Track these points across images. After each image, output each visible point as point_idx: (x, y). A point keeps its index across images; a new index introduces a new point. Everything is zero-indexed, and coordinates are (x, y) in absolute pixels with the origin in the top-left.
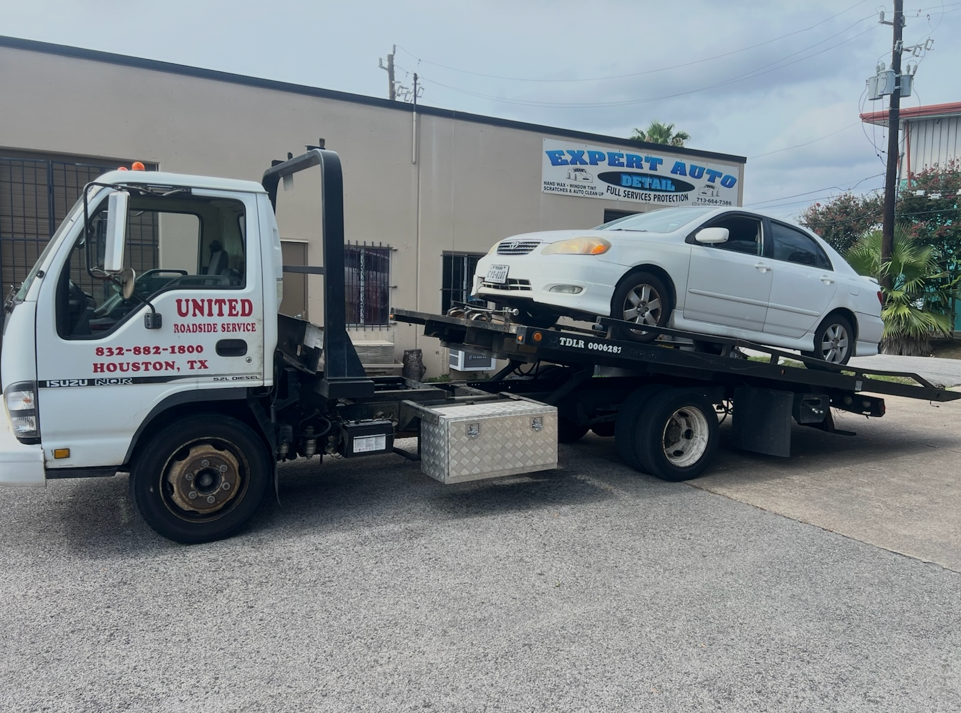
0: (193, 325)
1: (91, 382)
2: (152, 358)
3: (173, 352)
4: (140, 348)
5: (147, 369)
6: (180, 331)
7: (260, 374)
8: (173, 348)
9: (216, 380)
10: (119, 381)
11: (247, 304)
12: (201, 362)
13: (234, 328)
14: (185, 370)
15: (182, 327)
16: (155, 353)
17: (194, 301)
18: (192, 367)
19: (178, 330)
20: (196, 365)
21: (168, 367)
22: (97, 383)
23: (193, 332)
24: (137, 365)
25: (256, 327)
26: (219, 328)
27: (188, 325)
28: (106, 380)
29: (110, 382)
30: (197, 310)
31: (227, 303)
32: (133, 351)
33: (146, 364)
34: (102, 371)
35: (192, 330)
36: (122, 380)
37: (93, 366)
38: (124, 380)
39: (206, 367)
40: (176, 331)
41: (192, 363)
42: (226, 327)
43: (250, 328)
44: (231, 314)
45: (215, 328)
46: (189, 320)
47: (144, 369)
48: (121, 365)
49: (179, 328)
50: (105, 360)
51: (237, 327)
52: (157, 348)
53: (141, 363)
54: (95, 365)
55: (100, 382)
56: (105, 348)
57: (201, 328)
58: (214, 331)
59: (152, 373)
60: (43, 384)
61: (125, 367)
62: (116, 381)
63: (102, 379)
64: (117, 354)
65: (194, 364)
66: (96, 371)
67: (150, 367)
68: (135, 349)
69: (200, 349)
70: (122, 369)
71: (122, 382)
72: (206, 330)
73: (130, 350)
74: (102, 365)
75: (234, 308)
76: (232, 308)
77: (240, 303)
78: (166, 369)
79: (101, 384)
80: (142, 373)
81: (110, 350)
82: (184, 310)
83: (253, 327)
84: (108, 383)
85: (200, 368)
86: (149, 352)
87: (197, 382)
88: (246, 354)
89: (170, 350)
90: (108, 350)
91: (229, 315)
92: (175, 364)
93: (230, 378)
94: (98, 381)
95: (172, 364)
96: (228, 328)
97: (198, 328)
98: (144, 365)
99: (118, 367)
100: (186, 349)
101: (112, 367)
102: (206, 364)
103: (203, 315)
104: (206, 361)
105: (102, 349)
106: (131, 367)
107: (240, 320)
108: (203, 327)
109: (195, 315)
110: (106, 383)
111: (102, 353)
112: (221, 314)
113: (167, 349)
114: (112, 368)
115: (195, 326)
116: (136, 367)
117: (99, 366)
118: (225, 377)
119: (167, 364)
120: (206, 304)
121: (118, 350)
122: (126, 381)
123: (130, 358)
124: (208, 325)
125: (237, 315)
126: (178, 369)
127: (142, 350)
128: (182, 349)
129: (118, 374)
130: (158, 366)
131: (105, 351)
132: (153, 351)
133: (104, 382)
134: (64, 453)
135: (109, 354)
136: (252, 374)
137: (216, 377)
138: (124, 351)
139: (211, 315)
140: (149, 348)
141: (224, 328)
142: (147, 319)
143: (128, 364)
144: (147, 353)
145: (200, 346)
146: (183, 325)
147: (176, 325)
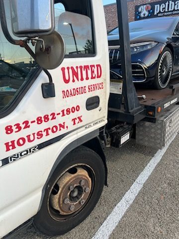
0: (73, 89)
1: (6, 162)
2: (51, 124)
3: (63, 115)
4: (41, 118)
6: (66, 96)
7: (104, 117)
9: (86, 128)
10: (28, 152)
11: (99, 68)
12: (79, 118)
14: (71, 127)
16: (53, 119)
17: (72, 68)
18: (74, 124)
20: (77, 121)
21: (61, 128)
22: (11, 160)
23: (74, 95)
24: (40, 133)
25: (103, 85)
26: (87, 89)
27: (70, 90)
28: (18, 155)
29: (21, 155)
30: (74, 76)
31: (90, 68)
32: (36, 121)
33: (47, 130)
34: (14, 147)
35: (73, 94)
36: (30, 150)
37: (5, 146)
38: (32, 149)
39: (81, 121)
40: (64, 96)
41: (74, 120)
42: (90, 87)
43: (101, 86)
44: (92, 78)
45: (85, 90)
46: (71, 86)
47: (46, 134)
48: (28, 136)
49: (66, 94)
50: (15, 136)
51: (95, 87)
52: (53, 114)
54: (7, 144)
55: (13, 158)
56: (13, 126)
57: (77, 91)
58: (85, 92)
59: (52, 136)
61: (32, 138)
62: (26, 152)
63: (15, 155)
64: (24, 128)
66: (8, 149)
67: (50, 131)
68: (38, 119)
69: (78, 108)
70: (30, 141)
71: (30, 152)
72: (81, 93)
73: (34, 122)
75: (93, 72)
76: (92, 72)
77: (96, 67)
78: (60, 130)
79: (14, 160)
80: (45, 139)
81: (18, 126)
82: (67, 78)
84: (20, 157)
85: (79, 123)
86: (48, 120)
87: (77, 133)
88: (100, 106)
89: (61, 114)
90: (16, 127)
91: (91, 78)
92: (65, 124)
93: (92, 125)
94: (11, 158)
95: (63, 124)
97: (77, 92)
98: (46, 131)
99: (26, 139)
100: (71, 110)
101: (21, 141)
102: (82, 119)
103: (78, 80)
104: (81, 116)
105: (11, 127)
106: (36, 136)
107: (97, 81)
108: (78, 90)
109: (74, 81)
110: (18, 157)
111: (12, 131)
112: (87, 78)
113: (59, 114)
116: (40, 135)
117: (10, 144)
118: (90, 125)
119: (60, 125)
120: (79, 69)
121: (25, 124)
122: (33, 150)
123: (35, 128)
124: (81, 88)
125: (95, 78)
126: (67, 127)
127: (43, 119)
128: (68, 111)
129: (28, 145)
130: (54, 129)
131: (14, 128)
133: (15, 157)
135: (17, 130)
136: (101, 118)
137: (87, 126)
138: (30, 124)
139: (82, 79)
140: (48, 116)
141: (89, 89)
142: (44, 87)
143: (34, 134)
144: (46, 120)
145: (78, 106)
146: (67, 91)
147: (63, 91)
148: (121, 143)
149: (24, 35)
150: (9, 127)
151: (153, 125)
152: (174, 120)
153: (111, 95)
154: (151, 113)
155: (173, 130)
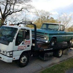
9: (27, 49)
22: (18, 50)
56: (19, 47)
58: (27, 44)
60: (14, 51)
80: (21, 49)
88: (29, 47)
91: (29, 42)
126: (24, 48)
134: (14, 58)
142: (22, 43)
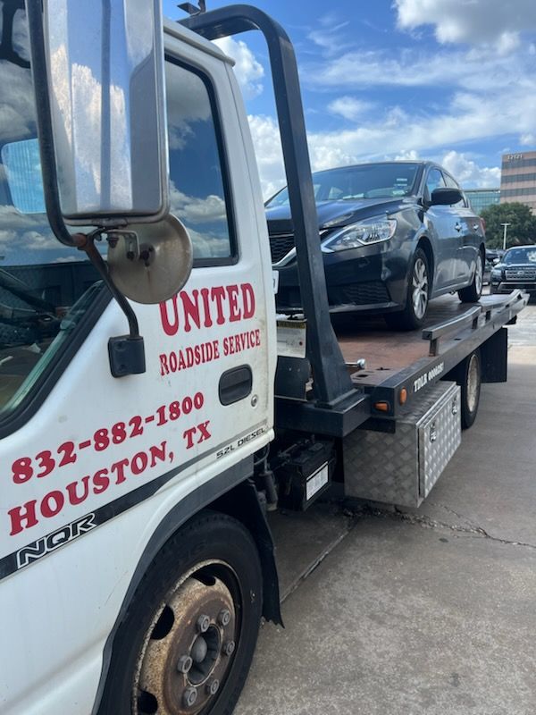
0: (188, 350)
1: (9, 566)
2: (129, 448)
3: (163, 421)
4: (105, 431)
5: (121, 479)
6: (169, 369)
7: (265, 422)
8: (161, 411)
9: (220, 455)
10: (71, 532)
11: (247, 291)
12: (202, 427)
13: (238, 344)
14: (182, 456)
15: (172, 358)
16: (137, 432)
17: (184, 296)
19: (167, 369)
20: (196, 436)
21: (157, 459)
22: (23, 561)
23: (190, 365)
24: (102, 475)
25: (260, 336)
26: (221, 348)
27: (180, 352)
28: (42, 542)
29: (51, 545)
30: (189, 315)
31: (226, 293)
32: (93, 443)
33: (119, 466)
35: (186, 363)
37: (9, 518)
38: (79, 525)
39: (207, 435)
40: (165, 370)
41: (189, 433)
42: (228, 344)
43: (254, 340)
44: (233, 318)
45: (216, 350)
46: (182, 341)
47: (116, 479)
48: (72, 487)
49: (168, 363)
50: (37, 488)
51: (241, 343)
52: (137, 420)
53: (109, 470)
54: (14, 514)
55: (27, 555)
56: (33, 458)
59: (133, 482)
61: (80, 492)
62: (62, 535)
63: (33, 545)
64: (62, 464)
65: (193, 433)
66: (16, 529)
67: (127, 470)
68: (97, 436)
69: (198, 401)
70: (75, 500)
71: (75, 533)
72: (206, 358)
73: (87, 444)
74: (30, 505)
75: (235, 303)
76: (233, 303)
77: (241, 292)
78: (154, 464)
79: (31, 560)
80: (114, 492)
81: (46, 458)
82: (172, 322)
83: (257, 337)
84: (47, 550)
85: (201, 441)
86: (123, 438)
88: (253, 393)
89: (157, 419)
90: (40, 460)
92: (166, 445)
93: (235, 444)
94: (23, 553)
95: (161, 448)
96: (231, 345)
97: (198, 355)
98: (116, 470)
99: (66, 494)
100: (180, 407)
102: (207, 429)
103: (199, 327)
104: (207, 423)
105: (28, 461)
106: (91, 485)
107: (244, 326)
108: (200, 352)
109: (188, 328)
110: (42, 549)
111: (29, 473)
112: (221, 320)
113: (150, 419)
114: (52, 504)
115: (190, 352)
116: (101, 481)
117: (23, 511)
118: (229, 446)
119: (154, 451)
120: (200, 298)
121: (63, 452)
122: (84, 526)
123: (90, 461)
124: (207, 345)
125: (238, 318)
126: (171, 455)
127: (110, 436)
128: (174, 409)
129: (70, 513)
130: (139, 462)
131: (35, 465)
132: (129, 429)
133: (35, 551)
135: (44, 468)
136: (257, 425)
137: (222, 450)
138: (76, 450)
139: (208, 323)
140: (122, 425)
141: (226, 347)
142: (116, 348)
143: (85, 480)
144: (119, 438)
145: (199, 395)
146: (173, 354)
147: (163, 357)
148: (308, 498)
149: (89, 222)
150: (23, 464)
151: (389, 440)
152: (442, 423)
153: (281, 360)
154: (383, 406)
155: (442, 449)
